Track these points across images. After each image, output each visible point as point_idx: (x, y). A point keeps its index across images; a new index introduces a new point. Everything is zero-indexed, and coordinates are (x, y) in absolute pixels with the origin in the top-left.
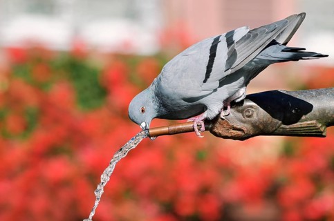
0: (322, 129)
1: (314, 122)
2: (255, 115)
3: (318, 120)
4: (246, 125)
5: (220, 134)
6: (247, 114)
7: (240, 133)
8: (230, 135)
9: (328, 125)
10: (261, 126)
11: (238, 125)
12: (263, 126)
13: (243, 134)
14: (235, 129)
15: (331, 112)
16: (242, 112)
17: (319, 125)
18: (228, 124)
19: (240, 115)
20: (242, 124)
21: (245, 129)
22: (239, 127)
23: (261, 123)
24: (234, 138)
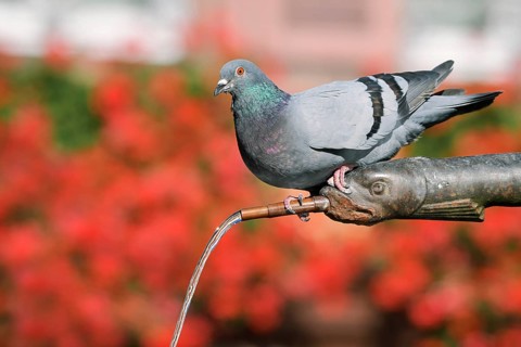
0: (479, 211)
1: (468, 200)
2: (386, 191)
3: (474, 198)
4: (374, 205)
5: (338, 216)
6: (377, 189)
7: (366, 215)
8: (352, 219)
9: (488, 204)
10: (395, 207)
11: (364, 205)
12: (399, 206)
13: (370, 217)
14: (359, 210)
15: (492, 188)
16: (368, 186)
17: (475, 206)
18: (351, 204)
19: (366, 191)
20: (370, 204)
21: (373, 211)
22: (364, 207)
23: (395, 202)
24: (358, 222)
